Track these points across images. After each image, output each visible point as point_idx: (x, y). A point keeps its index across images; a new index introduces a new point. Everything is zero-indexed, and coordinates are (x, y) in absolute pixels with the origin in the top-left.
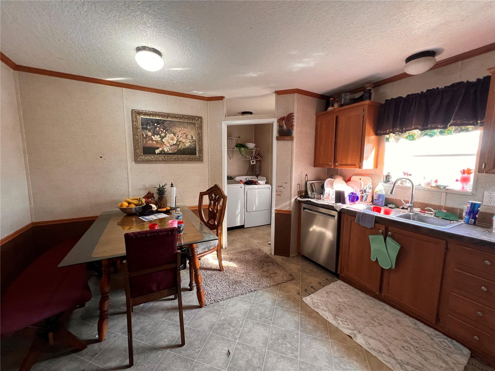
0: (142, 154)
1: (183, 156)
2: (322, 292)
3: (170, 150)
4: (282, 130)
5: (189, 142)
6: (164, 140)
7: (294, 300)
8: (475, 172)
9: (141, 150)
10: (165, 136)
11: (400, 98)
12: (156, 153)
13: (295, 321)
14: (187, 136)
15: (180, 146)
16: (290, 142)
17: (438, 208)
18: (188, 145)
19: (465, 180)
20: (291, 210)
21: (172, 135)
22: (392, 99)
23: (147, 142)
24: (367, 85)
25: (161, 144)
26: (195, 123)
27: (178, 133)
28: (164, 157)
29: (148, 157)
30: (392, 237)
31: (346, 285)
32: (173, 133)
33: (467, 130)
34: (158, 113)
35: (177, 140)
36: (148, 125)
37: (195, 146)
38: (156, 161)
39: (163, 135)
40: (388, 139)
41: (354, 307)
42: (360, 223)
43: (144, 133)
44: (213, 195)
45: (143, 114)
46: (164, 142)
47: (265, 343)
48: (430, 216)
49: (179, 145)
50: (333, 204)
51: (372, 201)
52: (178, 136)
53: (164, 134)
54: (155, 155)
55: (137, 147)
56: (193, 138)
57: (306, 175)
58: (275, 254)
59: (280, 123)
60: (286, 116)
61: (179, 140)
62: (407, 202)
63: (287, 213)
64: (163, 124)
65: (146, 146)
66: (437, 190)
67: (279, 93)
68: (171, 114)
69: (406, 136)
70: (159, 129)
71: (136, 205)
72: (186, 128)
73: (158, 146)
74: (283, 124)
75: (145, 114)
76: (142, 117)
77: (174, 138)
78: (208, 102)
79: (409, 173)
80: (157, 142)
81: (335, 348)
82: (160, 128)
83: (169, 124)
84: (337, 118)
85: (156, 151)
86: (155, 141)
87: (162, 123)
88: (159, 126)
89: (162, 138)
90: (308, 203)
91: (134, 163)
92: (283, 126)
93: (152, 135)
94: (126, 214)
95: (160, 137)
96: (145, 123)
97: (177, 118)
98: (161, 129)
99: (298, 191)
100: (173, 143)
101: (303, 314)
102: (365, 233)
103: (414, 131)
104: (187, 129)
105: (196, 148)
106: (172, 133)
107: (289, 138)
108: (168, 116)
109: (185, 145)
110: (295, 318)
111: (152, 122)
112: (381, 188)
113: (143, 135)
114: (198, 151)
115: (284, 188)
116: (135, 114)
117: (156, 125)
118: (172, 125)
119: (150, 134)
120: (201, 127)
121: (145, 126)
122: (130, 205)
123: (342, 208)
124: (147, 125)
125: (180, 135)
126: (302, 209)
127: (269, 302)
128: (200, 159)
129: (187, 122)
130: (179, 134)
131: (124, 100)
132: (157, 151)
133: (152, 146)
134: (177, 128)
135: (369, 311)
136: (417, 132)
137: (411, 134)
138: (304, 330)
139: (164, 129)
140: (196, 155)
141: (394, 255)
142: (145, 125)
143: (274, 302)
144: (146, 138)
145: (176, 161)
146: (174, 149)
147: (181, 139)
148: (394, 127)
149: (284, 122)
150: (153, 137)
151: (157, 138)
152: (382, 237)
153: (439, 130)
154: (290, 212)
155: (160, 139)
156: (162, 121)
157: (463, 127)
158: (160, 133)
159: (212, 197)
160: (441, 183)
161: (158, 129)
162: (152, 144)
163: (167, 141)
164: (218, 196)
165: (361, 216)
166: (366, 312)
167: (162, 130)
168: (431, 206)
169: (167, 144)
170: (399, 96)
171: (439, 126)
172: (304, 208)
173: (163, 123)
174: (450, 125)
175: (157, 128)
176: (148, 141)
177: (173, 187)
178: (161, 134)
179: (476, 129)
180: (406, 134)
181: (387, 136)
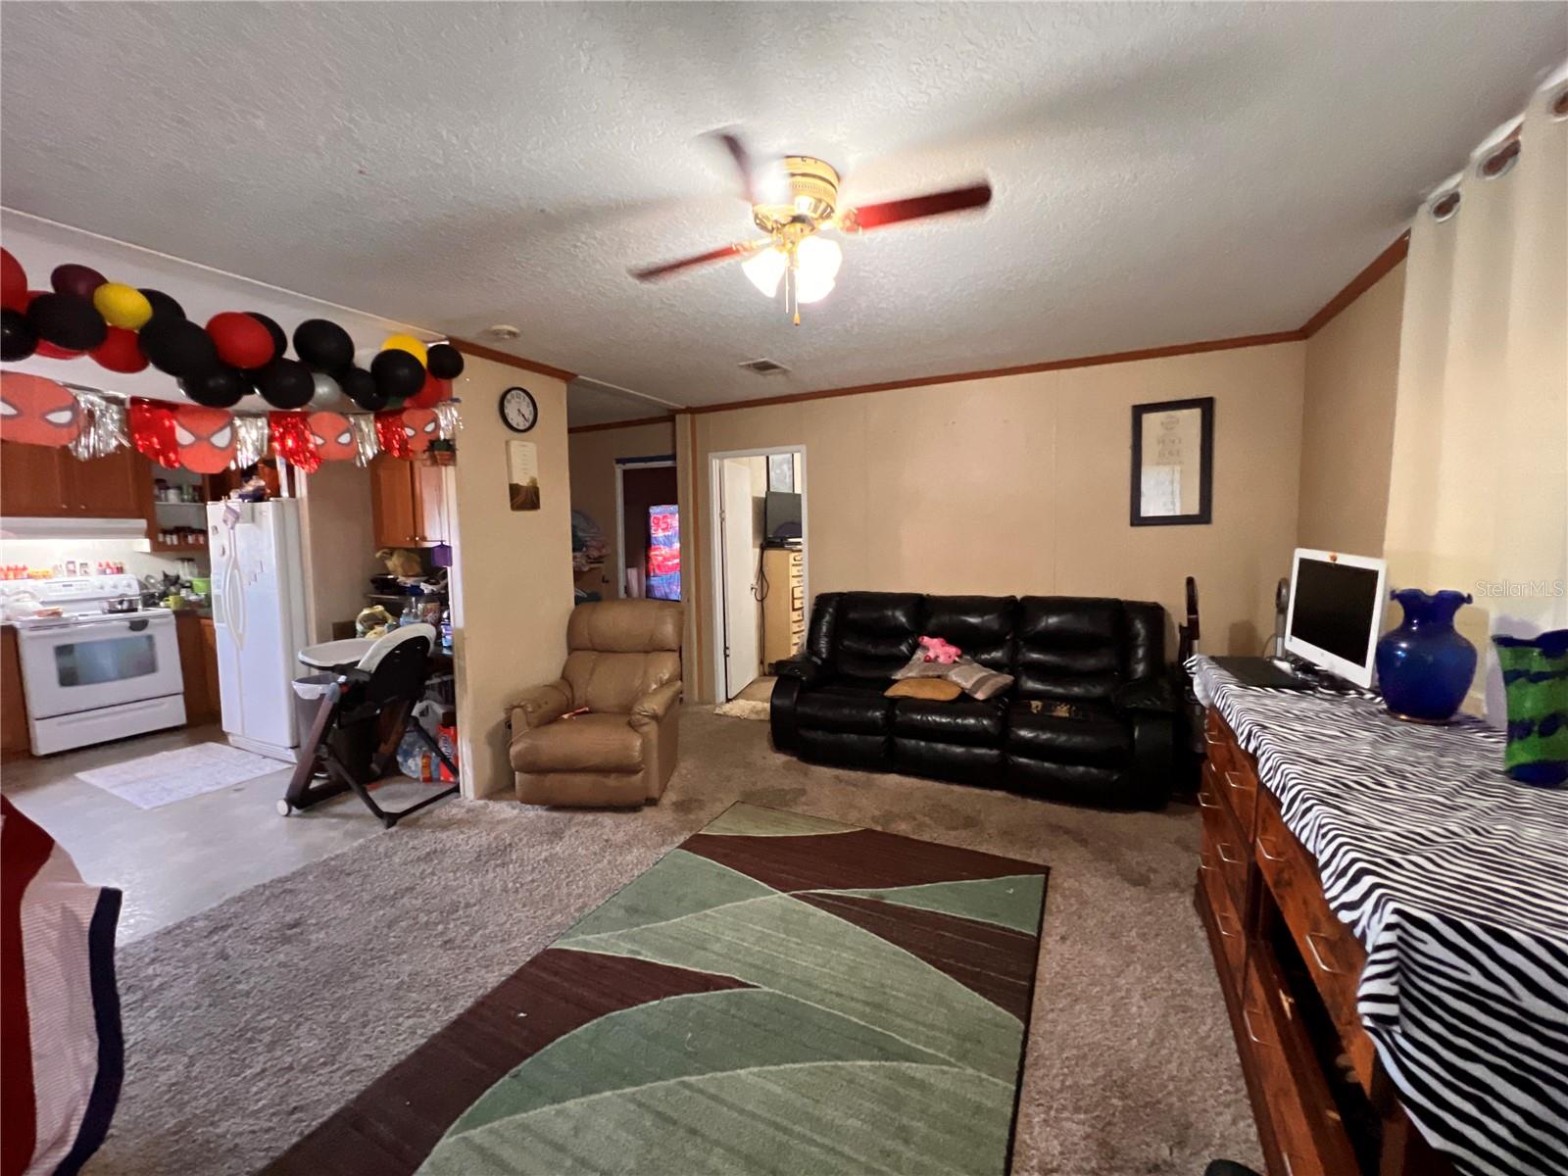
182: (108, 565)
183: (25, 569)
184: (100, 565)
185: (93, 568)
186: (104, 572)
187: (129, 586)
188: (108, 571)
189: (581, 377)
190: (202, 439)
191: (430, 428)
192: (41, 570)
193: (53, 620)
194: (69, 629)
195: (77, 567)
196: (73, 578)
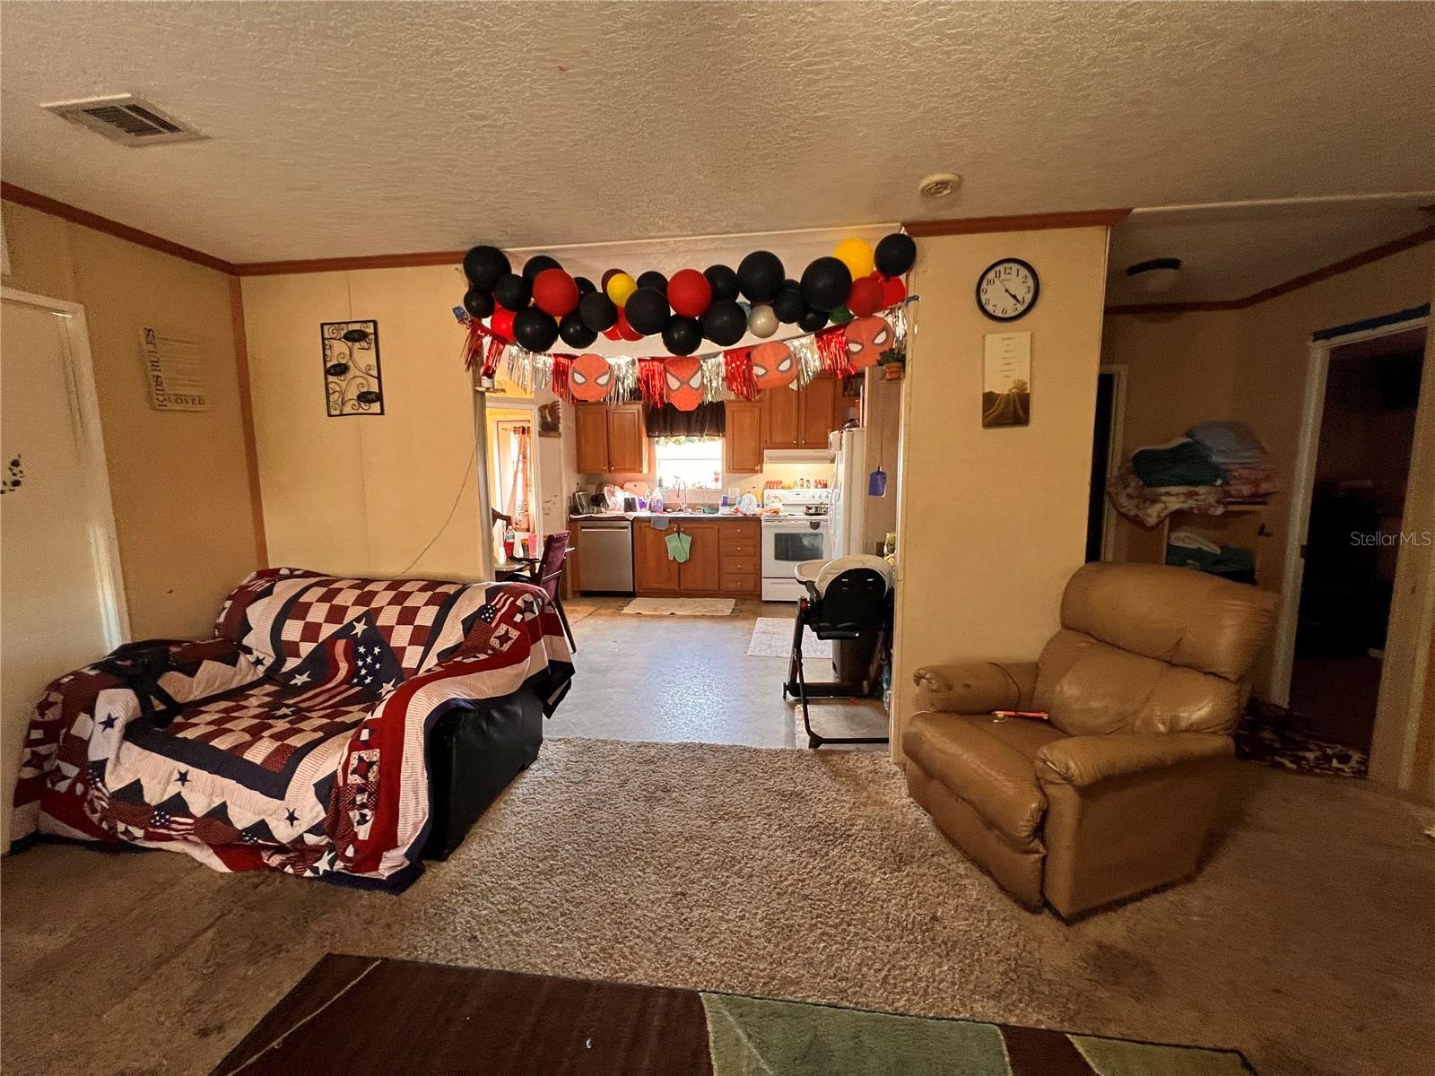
4: (546, 422)
8: (722, 473)
16: (556, 440)
17: (703, 505)
19: (717, 480)
30: (684, 532)
33: (714, 440)
42: (655, 527)
50: (622, 513)
57: (577, 484)
59: (542, 413)
60: (549, 404)
62: (684, 503)
74: (546, 414)
84: (607, 412)
90: (586, 519)
92: (546, 418)
99: (568, 508)
102: (660, 535)
107: (555, 434)
112: (657, 494)
115: (554, 503)
123: (636, 517)
126: (579, 528)
136: (683, 438)
141: (687, 547)
148: (666, 430)
149: (547, 411)
152: (676, 534)
160: (703, 484)
165: (654, 520)
168: (699, 504)
172: (582, 528)
174: (705, 435)
179: (720, 439)
180: (674, 439)
181: (657, 439)
182: (820, 482)
183: (781, 482)
184: (815, 482)
185: (812, 483)
186: (817, 487)
188: (819, 486)
189: (1137, 210)
190: (684, 382)
191: (881, 338)
192: (787, 484)
193: (773, 517)
194: (784, 523)
195: (804, 483)
196: (802, 490)
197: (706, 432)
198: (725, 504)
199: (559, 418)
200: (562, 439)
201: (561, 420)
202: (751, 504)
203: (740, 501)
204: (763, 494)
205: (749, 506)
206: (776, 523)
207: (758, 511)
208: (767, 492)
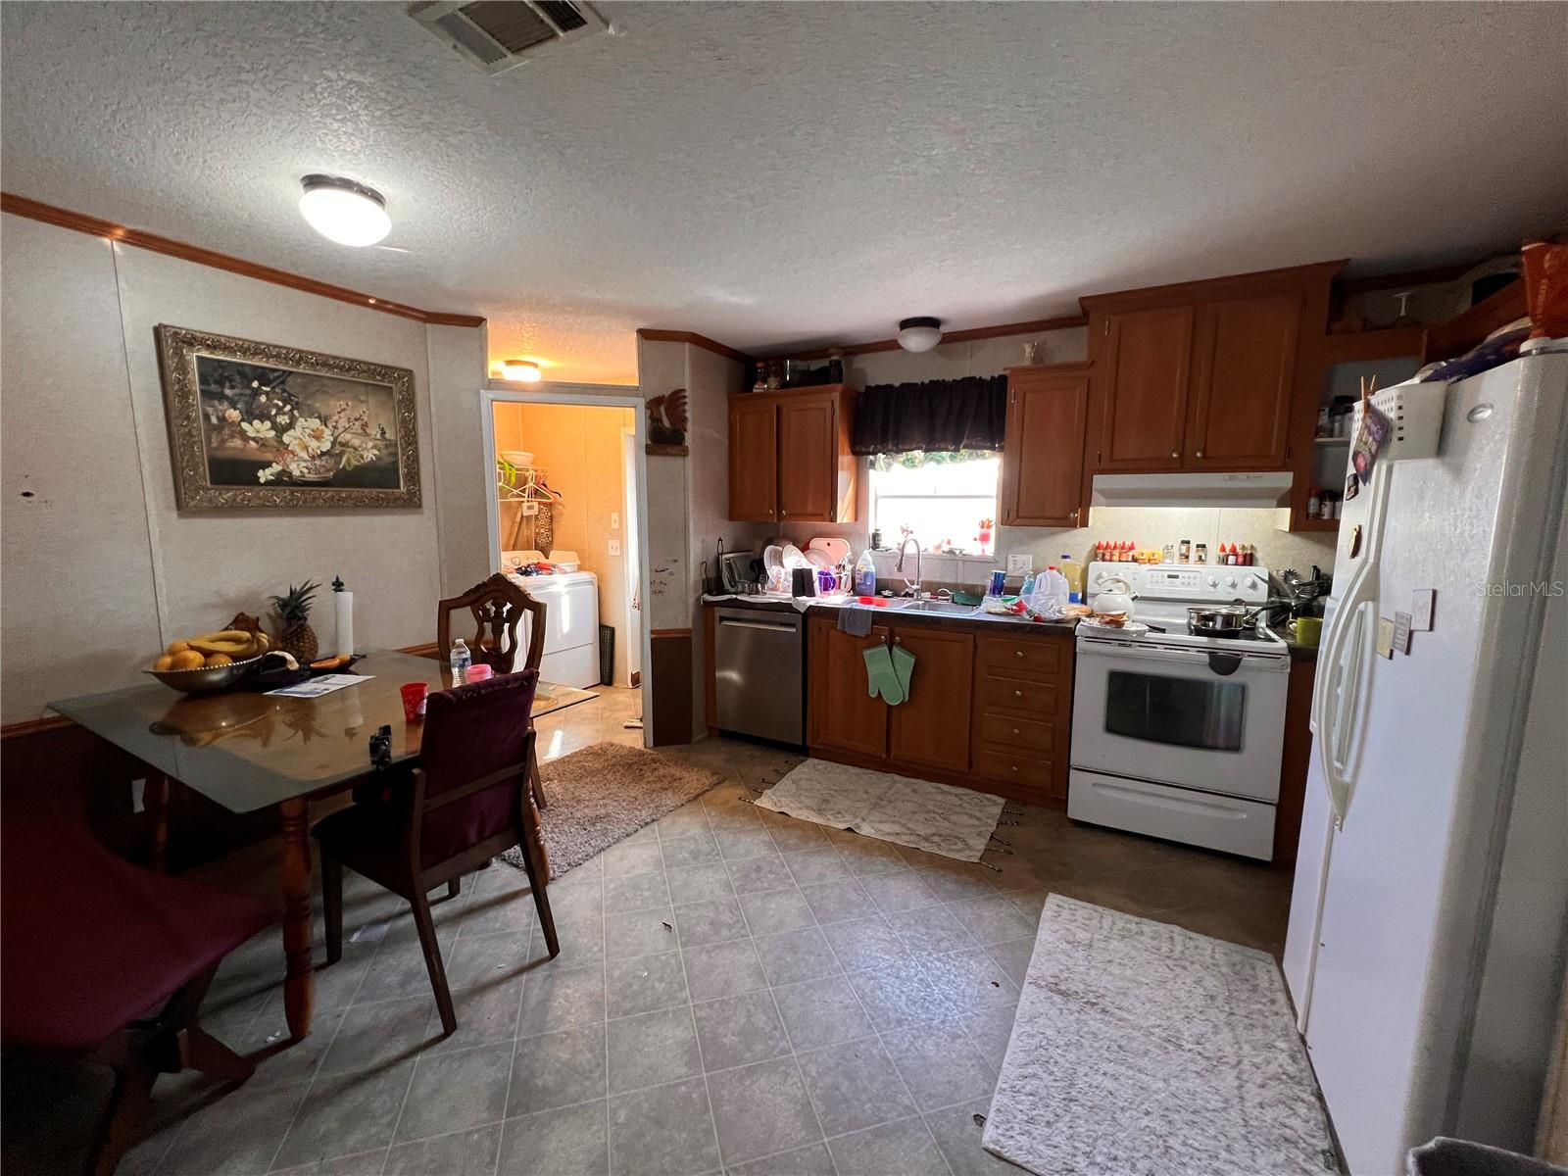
0: (209, 485)
1: (356, 492)
2: (786, 783)
3: (309, 473)
4: (660, 428)
5: (374, 447)
6: (286, 438)
7: (744, 812)
8: (996, 523)
9: (204, 470)
10: (291, 426)
11: (890, 386)
12: (262, 480)
13: (764, 842)
14: (364, 426)
15: (344, 459)
16: (680, 460)
17: (954, 587)
18: (370, 455)
19: (985, 538)
20: (690, 626)
21: (316, 423)
22: (878, 387)
23: (223, 442)
24: (832, 350)
25: (278, 450)
26: (391, 388)
27: (336, 418)
28: (292, 493)
29: (228, 495)
30: (901, 645)
31: (824, 762)
32: (319, 417)
33: (983, 456)
34: (263, 347)
35: (332, 439)
36: (227, 384)
37: (391, 459)
38: (265, 509)
39: (283, 420)
40: (872, 464)
41: (846, 791)
42: (846, 630)
43: (210, 410)
44: (488, 605)
45: (208, 345)
46: (288, 445)
47: (728, 887)
48: (945, 602)
49: (340, 455)
50: (790, 599)
51: (853, 588)
52: (335, 427)
53: (286, 417)
54: (257, 489)
55: (186, 458)
56: (387, 436)
57: (720, 539)
58: (655, 745)
59: (652, 411)
61: (339, 439)
62: (912, 583)
63: (681, 635)
64: (283, 382)
65: (221, 454)
66: (952, 557)
67: (645, 334)
68: (312, 353)
69: (902, 459)
70: (267, 399)
71: (235, 657)
72: (362, 402)
73: (269, 456)
74: (660, 414)
75: (215, 344)
76: (205, 354)
77: (322, 431)
78: (428, 325)
79: (910, 529)
80: (264, 445)
81: (846, 852)
82: (271, 396)
83: (304, 386)
84: (779, 409)
85: (260, 473)
86: (254, 439)
87: (278, 381)
88: (268, 389)
89: (281, 430)
90: (730, 604)
91: (174, 514)
92: (661, 420)
93: (243, 420)
94: (184, 694)
95: (272, 428)
96: (216, 375)
97: (332, 367)
98: (276, 401)
99: (703, 581)
100: (319, 448)
101: (772, 828)
102: (856, 647)
103: (915, 452)
104: (364, 405)
105: (398, 465)
106: (316, 415)
107: (676, 449)
108: (301, 358)
109: (362, 457)
110: (761, 837)
111: (243, 375)
112: (868, 562)
113: (207, 417)
114: (406, 475)
115: (671, 574)
116: (177, 343)
117: (255, 384)
118: (314, 389)
119: (234, 414)
120: (409, 403)
121: (214, 387)
122: (212, 660)
123: (810, 606)
124: (221, 384)
125: (343, 423)
126: (717, 619)
127: (696, 831)
128: (412, 502)
129: (366, 384)
130: (341, 421)
131: (122, 285)
132: (264, 475)
133: (240, 456)
134: (332, 402)
135: (871, 791)
136: (918, 454)
137: (909, 457)
138: (785, 847)
139: (286, 402)
140: (398, 487)
141: (906, 676)
142: (217, 382)
143: (706, 827)
144: (219, 429)
145: (335, 507)
146: (326, 469)
147: (347, 436)
148: (884, 440)
149: (662, 408)
150: (245, 425)
151: (261, 429)
152: (885, 648)
153: (950, 453)
154: (688, 631)
155: (273, 433)
156: (277, 374)
157: (979, 452)
158: (273, 413)
159: (486, 611)
160: (956, 545)
161: (263, 399)
162: (242, 450)
163: (298, 441)
164: (509, 606)
165: (847, 614)
166: (867, 792)
167: (281, 404)
168: (946, 585)
169: (298, 450)
170: (889, 383)
171: (949, 447)
172: (722, 619)
173: (281, 379)
174: (964, 447)
175: (260, 395)
176: (226, 440)
177: (341, 591)
178: (275, 416)
179: (994, 455)
180: (903, 456)
181: (871, 457)
182: (1234, 551)
183: (1132, 548)
184: (1223, 549)
185: (1213, 552)
186: (1224, 561)
187: (1254, 586)
188: (1232, 559)
192: (1147, 553)
193: (1109, 631)
194: (1135, 650)
195: (1192, 550)
196: (1184, 566)
197: (965, 442)
198: (999, 588)
199: (684, 420)
200: (690, 459)
201: (689, 426)
202: (1053, 594)
203: (1032, 584)
204: (1085, 571)
205: (1049, 600)
206: (1114, 649)
207: (1071, 611)
208: (1096, 567)
